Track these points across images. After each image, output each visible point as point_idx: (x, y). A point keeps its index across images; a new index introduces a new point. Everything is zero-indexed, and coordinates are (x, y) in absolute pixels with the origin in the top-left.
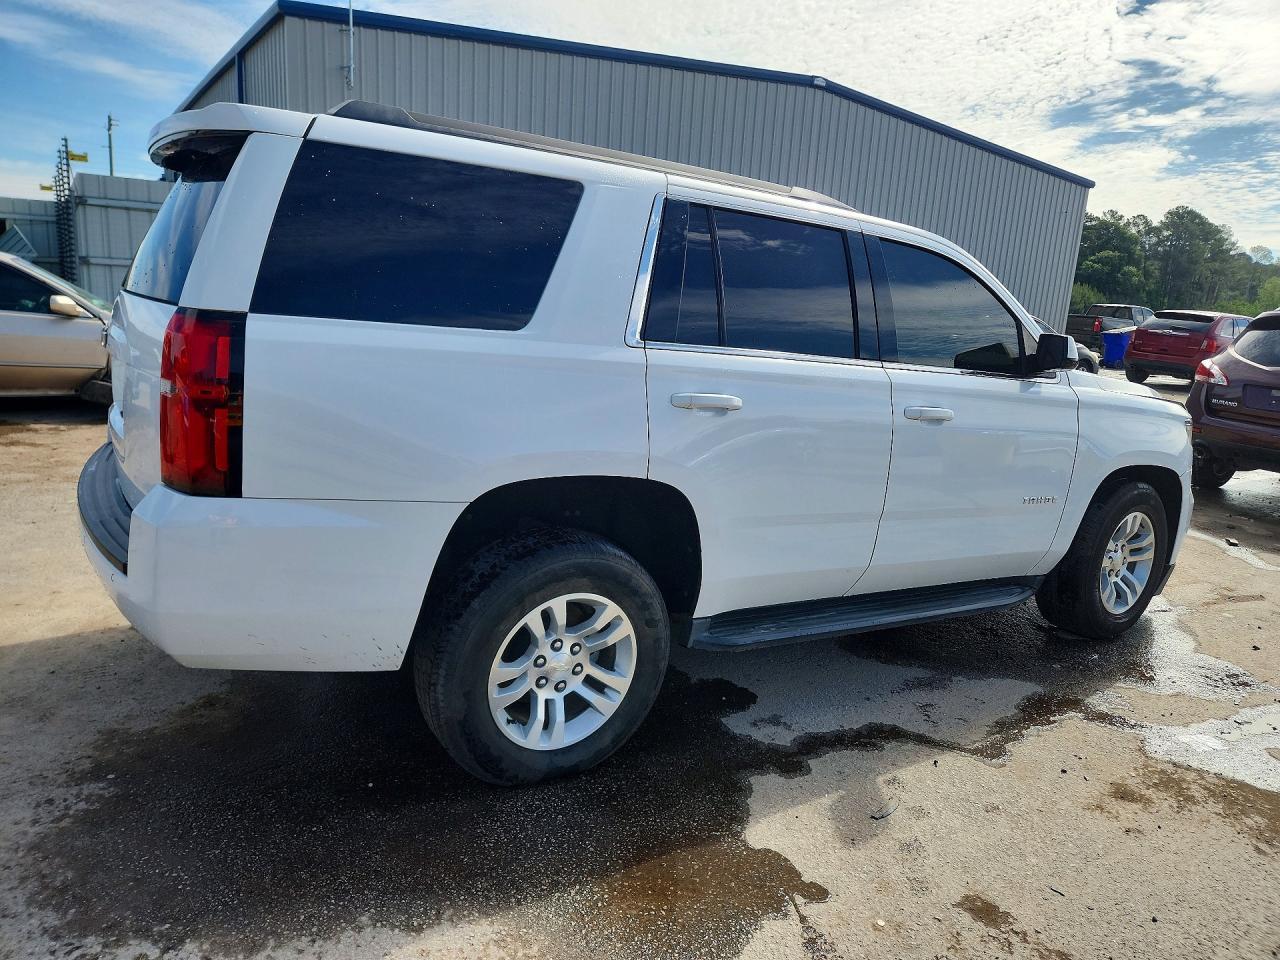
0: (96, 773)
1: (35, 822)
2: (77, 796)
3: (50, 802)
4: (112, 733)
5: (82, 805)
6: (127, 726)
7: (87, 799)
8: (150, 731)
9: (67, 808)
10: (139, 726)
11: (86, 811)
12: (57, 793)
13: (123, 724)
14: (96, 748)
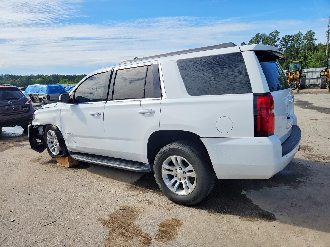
0: (299, 182)
1: (312, 178)
2: (304, 179)
3: (309, 180)
4: (295, 188)
5: (303, 178)
6: (290, 188)
7: (302, 179)
8: (286, 185)
9: (306, 178)
10: (288, 187)
11: (303, 177)
12: (308, 181)
13: (291, 189)
14: (298, 186)
